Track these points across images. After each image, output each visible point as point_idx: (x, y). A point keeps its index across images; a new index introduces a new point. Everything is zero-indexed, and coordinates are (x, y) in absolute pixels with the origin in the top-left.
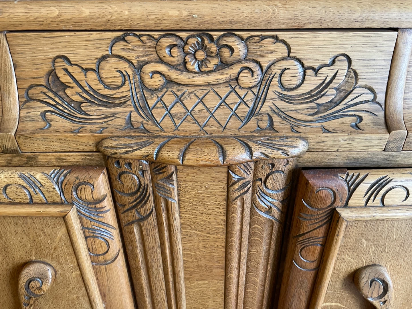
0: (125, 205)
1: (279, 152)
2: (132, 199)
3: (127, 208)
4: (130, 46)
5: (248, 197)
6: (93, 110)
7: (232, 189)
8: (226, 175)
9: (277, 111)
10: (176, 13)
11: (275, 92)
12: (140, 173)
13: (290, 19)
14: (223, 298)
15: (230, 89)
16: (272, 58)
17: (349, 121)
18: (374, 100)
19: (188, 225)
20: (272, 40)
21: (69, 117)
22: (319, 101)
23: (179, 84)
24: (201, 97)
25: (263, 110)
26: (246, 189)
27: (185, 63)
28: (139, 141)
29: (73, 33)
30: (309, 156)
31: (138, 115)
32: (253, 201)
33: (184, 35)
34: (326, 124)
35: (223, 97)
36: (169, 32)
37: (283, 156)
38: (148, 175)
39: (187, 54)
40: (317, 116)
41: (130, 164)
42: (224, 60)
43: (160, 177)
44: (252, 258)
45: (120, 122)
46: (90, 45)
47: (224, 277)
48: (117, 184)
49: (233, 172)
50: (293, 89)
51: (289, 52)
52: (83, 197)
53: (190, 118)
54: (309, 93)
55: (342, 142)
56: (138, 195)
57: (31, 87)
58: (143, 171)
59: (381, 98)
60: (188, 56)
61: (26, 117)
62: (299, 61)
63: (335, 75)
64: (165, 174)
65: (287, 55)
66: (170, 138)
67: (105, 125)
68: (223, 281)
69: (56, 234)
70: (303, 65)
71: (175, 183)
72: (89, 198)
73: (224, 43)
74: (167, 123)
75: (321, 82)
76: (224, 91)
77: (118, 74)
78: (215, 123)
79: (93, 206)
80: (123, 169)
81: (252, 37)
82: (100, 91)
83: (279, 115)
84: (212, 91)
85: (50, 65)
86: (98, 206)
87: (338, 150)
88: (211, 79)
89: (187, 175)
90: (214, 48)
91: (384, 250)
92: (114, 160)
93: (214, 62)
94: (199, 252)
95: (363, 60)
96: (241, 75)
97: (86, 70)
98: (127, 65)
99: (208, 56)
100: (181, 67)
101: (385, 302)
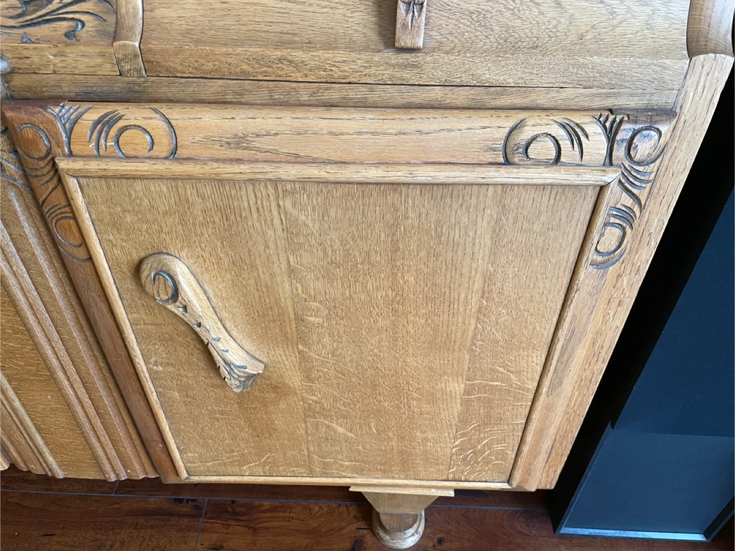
55: (52, 58)
101: (185, 308)
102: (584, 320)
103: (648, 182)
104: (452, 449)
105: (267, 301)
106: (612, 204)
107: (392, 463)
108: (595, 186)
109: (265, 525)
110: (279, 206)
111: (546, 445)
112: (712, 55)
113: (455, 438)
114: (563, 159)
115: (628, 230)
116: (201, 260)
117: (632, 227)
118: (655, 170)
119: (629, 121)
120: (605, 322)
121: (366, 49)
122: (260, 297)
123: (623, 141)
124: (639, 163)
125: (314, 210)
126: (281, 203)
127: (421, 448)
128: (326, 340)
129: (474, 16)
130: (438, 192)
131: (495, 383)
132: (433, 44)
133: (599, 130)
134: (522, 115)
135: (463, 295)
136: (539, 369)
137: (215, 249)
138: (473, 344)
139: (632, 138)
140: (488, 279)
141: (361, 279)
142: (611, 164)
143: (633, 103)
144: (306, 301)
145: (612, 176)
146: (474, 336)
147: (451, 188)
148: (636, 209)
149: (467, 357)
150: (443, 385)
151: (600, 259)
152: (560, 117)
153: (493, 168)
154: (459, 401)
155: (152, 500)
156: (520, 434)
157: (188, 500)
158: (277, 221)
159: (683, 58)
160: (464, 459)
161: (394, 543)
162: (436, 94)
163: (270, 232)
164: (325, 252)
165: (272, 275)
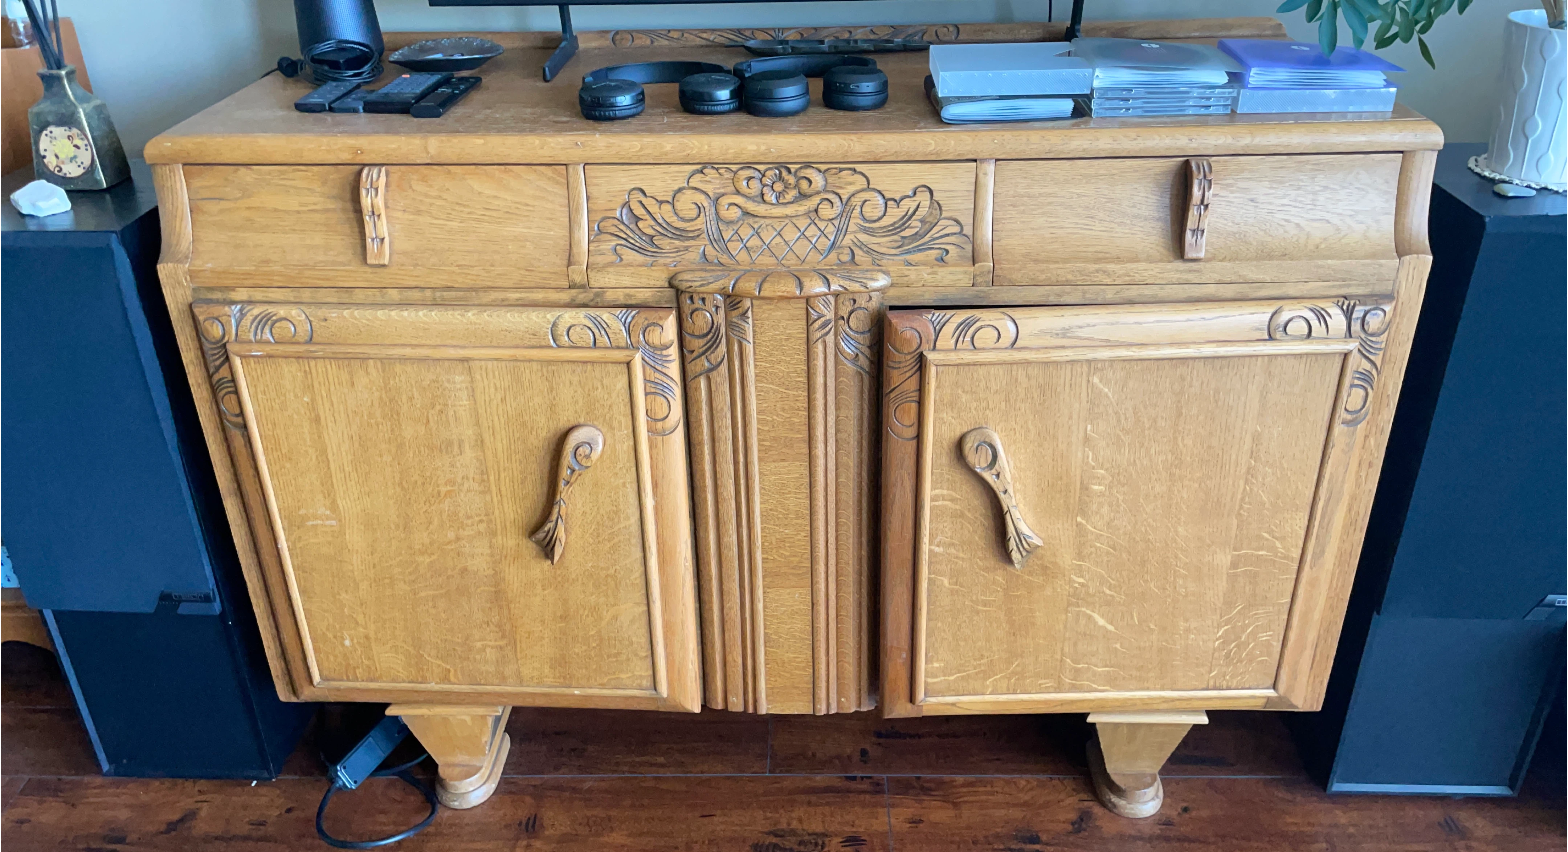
0: (693, 352)
1: (858, 285)
2: (702, 342)
3: (695, 354)
4: (707, 178)
5: (830, 338)
6: (665, 243)
7: (811, 328)
8: (805, 312)
9: (859, 244)
10: (755, 148)
11: (857, 224)
12: (714, 309)
13: (865, 153)
14: (808, 491)
15: (809, 221)
16: (852, 189)
17: (934, 254)
18: (961, 233)
19: (763, 377)
20: (850, 172)
21: (640, 250)
22: (903, 234)
23: (754, 216)
24: (778, 230)
25: (844, 243)
26: (827, 329)
27: (762, 195)
28: (714, 274)
29: (652, 166)
30: (892, 292)
31: (712, 249)
32: (837, 345)
33: (762, 168)
34: (908, 257)
35: (802, 230)
36: (748, 165)
37: (862, 289)
38: (722, 312)
39: (765, 185)
40: (900, 249)
41: (703, 299)
42: (802, 192)
43: (735, 313)
44: (840, 427)
45: (694, 256)
46: (667, 177)
47: (807, 456)
48: (688, 324)
49: (812, 309)
50: (875, 221)
51: (869, 184)
52: (651, 341)
53: (767, 251)
54: (892, 225)
55: (926, 275)
56: (711, 335)
57: (604, 219)
58: (717, 307)
59: (968, 230)
60: (765, 188)
61: (595, 251)
62: (880, 192)
63: (918, 207)
64: (741, 310)
65: (866, 186)
66: (746, 272)
67: (678, 259)
68: (807, 464)
69: (615, 386)
70: (884, 197)
71: (750, 321)
72: (657, 342)
73: (802, 175)
74: (743, 257)
75: (904, 214)
76: (803, 223)
77: (694, 206)
78: (794, 257)
79: (659, 353)
80: (696, 306)
81: (829, 169)
82: (673, 224)
83: (860, 248)
84: (790, 224)
85: (627, 197)
86: (665, 353)
87: (923, 286)
88: (789, 210)
89: (764, 312)
90: (792, 180)
91: (987, 408)
92: (688, 295)
93: (791, 194)
94: (777, 416)
95: (945, 191)
96: (820, 206)
97: (661, 202)
98: (703, 197)
99: (786, 187)
100: (759, 199)
101: (998, 476)
102: (1340, 479)
103: (1380, 349)
104: (1214, 642)
105: (1059, 470)
106: (1354, 368)
107: (1150, 667)
108: (1340, 354)
109: (965, 799)
110: (1089, 381)
111: (1312, 636)
112: (1415, 256)
113: (1219, 627)
114: (1313, 334)
115: (1370, 390)
116: (1012, 432)
117: (1372, 389)
118: (1385, 340)
119: (1361, 304)
120: (1358, 485)
121: (1161, 261)
122: (1053, 467)
123: (1357, 319)
124: (1372, 335)
125: (1116, 384)
126: (1091, 379)
127: (1183, 642)
128: (1105, 509)
129: (1237, 236)
130: (1218, 363)
131: (1261, 553)
132: (1209, 256)
133: (1339, 311)
134: (1279, 303)
135: (1234, 457)
136: (1302, 533)
137: (1026, 422)
138: (1241, 507)
139: (1364, 316)
140: (1257, 438)
141: (1146, 444)
142: (1351, 336)
143: (1360, 291)
144: (1093, 468)
145: (1352, 345)
146: (1243, 499)
147: (1228, 360)
148: (1374, 372)
149: (1235, 522)
150: (1210, 558)
151: (1349, 417)
152: (1309, 304)
153: (1261, 343)
154: (1225, 577)
155: (818, 777)
156: (1286, 617)
157: (862, 778)
158: (1084, 395)
159: (1393, 258)
160: (1227, 656)
161: (1132, 809)
162: (1210, 290)
163: (1077, 405)
164: (1119, 421)
165: (1069, 444)
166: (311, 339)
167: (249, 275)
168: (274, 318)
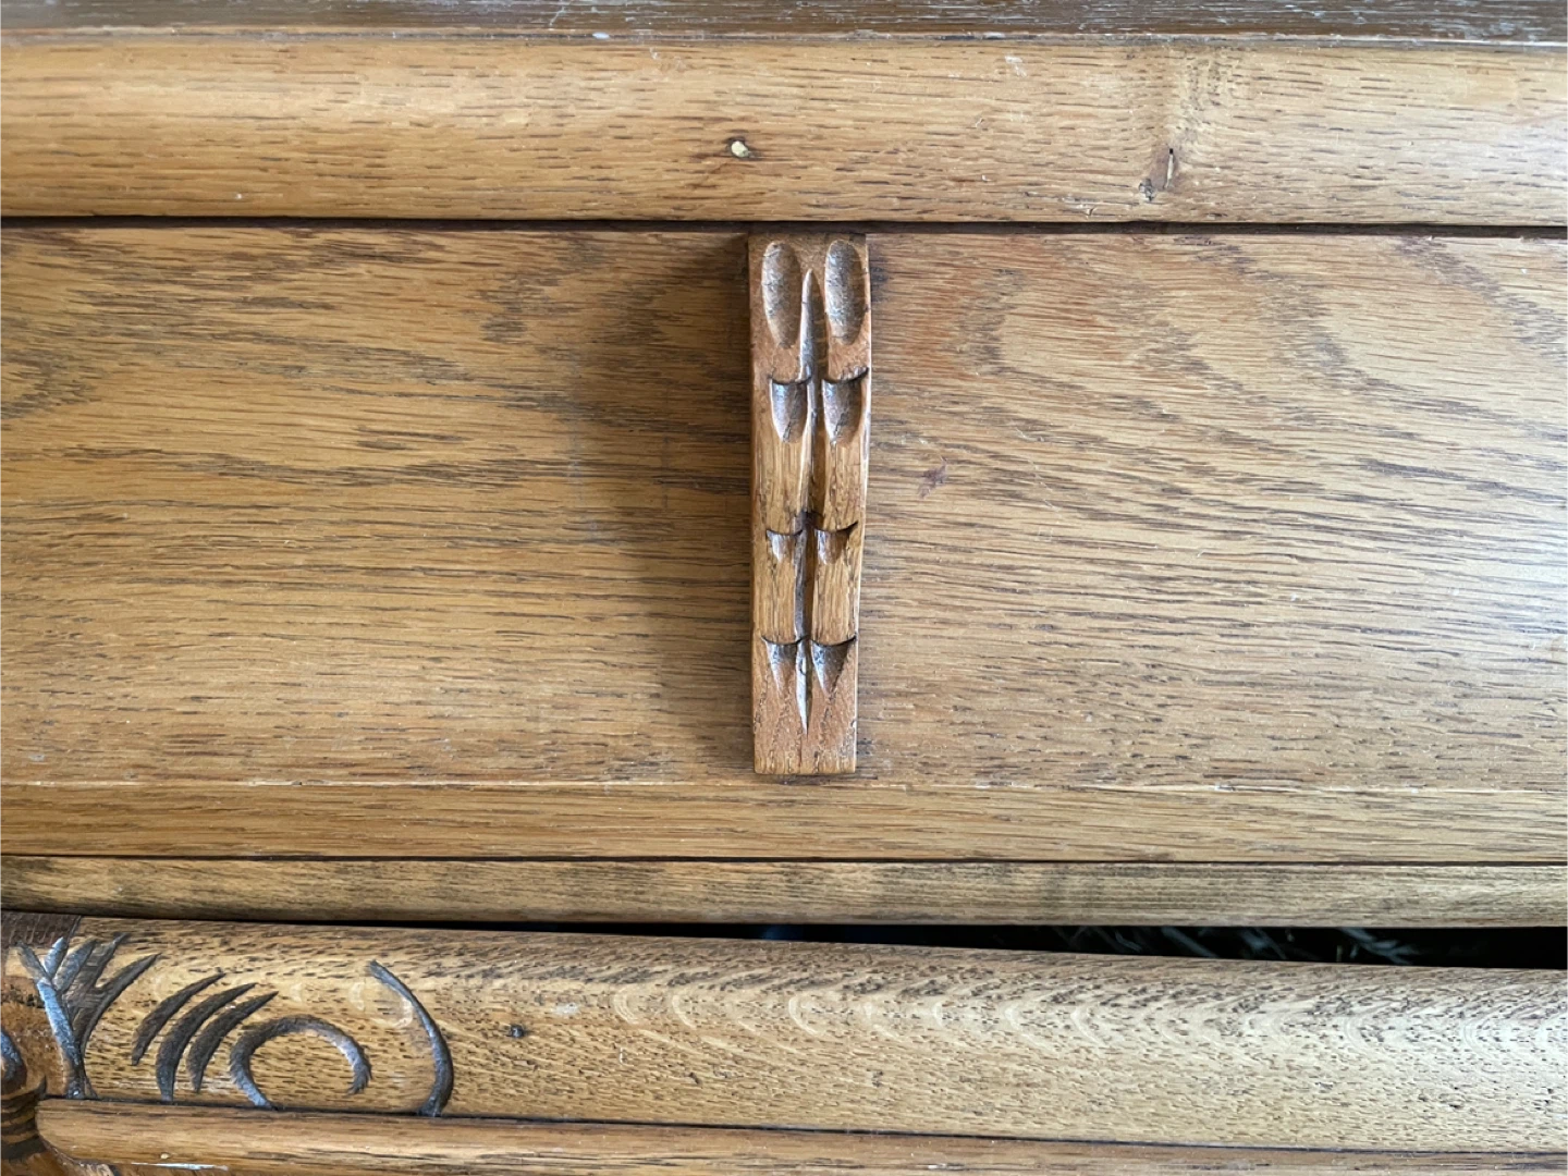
166: (446, 1092)
167: (112, 808)
168: (257, 1017)
